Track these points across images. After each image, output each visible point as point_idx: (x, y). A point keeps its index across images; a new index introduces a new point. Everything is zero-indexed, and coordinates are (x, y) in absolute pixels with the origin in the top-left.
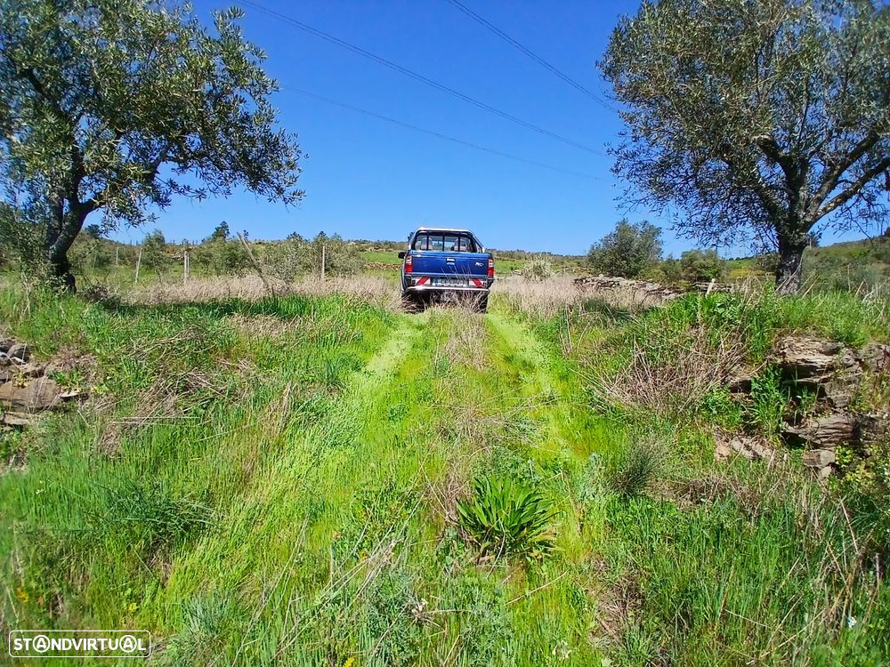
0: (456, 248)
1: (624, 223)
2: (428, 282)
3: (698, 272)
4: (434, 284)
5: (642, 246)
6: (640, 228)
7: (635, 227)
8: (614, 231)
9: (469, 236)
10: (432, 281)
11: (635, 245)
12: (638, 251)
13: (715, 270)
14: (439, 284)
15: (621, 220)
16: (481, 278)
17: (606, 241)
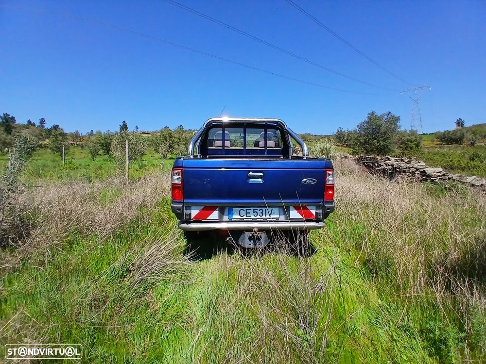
0: (262, 144)
1: (372, 114)
2: (215, 215)
3: (406, 144)
4: (226, 218)
5: (387, 129)
6: (386, 117)
7: (382, 116)
8: (367, 119)
9: (278, 127)
10: (222, 213)
11: (383, 129)
12: (385, 133)
13: (416, 142)
14: (236, 216)
15: (370, 112)
16: (311, 204)
17: (360, 126)
